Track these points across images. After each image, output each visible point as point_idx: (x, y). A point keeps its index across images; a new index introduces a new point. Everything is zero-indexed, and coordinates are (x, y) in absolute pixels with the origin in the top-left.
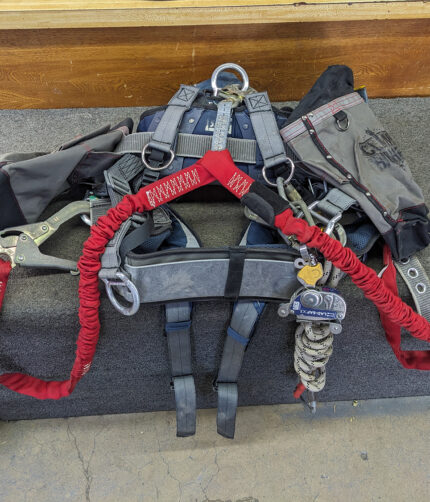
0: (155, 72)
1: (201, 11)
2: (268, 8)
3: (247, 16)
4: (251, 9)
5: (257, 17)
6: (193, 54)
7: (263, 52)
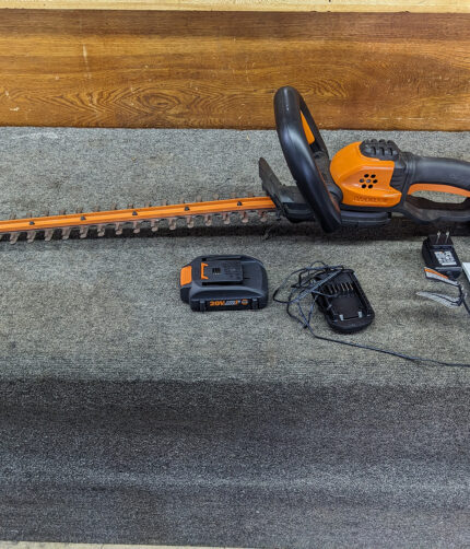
0: (42, 76)
6: (85, 54)
7: (174, 54)
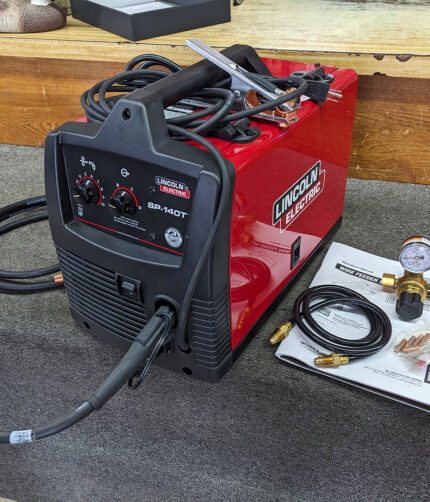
1: (32, 42)
2: (93, 44)
3: (76, 52)
4: (78, 44)
5: (85, 53)
